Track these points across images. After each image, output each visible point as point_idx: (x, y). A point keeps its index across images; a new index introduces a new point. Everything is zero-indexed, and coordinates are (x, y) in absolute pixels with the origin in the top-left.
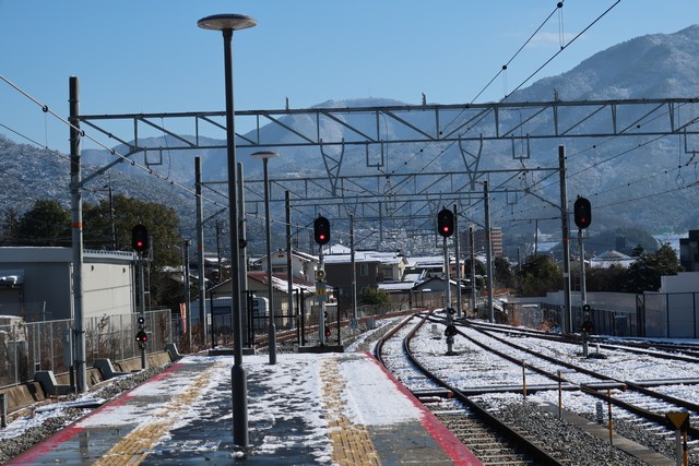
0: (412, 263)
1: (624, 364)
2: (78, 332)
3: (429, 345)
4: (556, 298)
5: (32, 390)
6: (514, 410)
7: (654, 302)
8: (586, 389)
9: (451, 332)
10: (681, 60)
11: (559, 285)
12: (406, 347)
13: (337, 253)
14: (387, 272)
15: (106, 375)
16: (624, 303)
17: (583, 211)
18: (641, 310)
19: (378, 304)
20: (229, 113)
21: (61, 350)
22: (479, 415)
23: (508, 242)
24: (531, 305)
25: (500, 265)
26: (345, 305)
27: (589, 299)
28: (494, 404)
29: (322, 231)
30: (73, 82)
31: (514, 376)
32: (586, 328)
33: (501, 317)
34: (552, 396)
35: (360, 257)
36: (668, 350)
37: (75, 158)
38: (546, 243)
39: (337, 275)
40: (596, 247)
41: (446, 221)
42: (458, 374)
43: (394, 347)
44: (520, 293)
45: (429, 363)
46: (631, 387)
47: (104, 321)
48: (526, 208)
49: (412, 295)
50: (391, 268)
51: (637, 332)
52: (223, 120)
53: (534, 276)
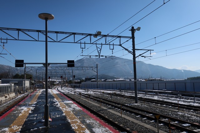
0: (58, 81)
1: (78, 90)
2: (25, 87)
3: (59, 89)
4: (72, 84)
5: (19, 93)
6: (67, 94)
7: (81, 85)
8: (74, 92)
9: (62, 87)
11: (72, 83)
12: (57, 89)
13: (50, 80)
14: (55, 82)
15: (27, 92)
16: (78, 85)
17: (74, 76)
18: (80, 85)
19: (54, 85)
21: (23, 89)
22: (64, 94)
23: (68, 79)
24: (70, 85)
25: (67, 81)
27: (75, 84)
29: (49, 78)
31: (67, 91)
32: (75, 87)
33: (66, 86)
34: (71, 93)
35: (52, 80)
36: (82, 89)
38: (71, 79)
40: (76, 79)
41: (62, 77)
42: (62, 91)
44: (69, 84)
46: (78, 92)
47: (27, 86)
48: (69, 76)
49: (58, 84)
50: (55, 81)
51: (79, 87)
53: (70, 82)
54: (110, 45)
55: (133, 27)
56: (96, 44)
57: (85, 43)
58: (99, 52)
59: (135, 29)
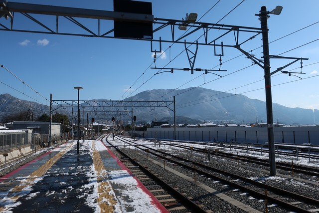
0: (108, 125)
1: (140, 142)
2: (50, 136)
3: (110, 139)
4: (131, 131)
5: (41, 146)
6: (123, 149)
7: (146, 132)
8: (134, 146)
9: (114, 137)
10: (152, 95)
11: (131, 129)
12: (106, 139)
13: (96, 124)
14: (104, 127)
15: (55, 144)
16: (141, 132)
17: (135, 118)
18: (144, 134)
19: (102, 132)
20: (78, 101)
21: (47, 139)
22: (117, 150)
23: (124, 123)
24: (127, 132)
25: (122, 126)
26: (96, 132)
27: (135, 132)
28: (120, 148)
29: (93, 120)
30: (51, 94)
31: (123, 143)
32: (135, 136)
33: (122, 134)
34: (129, 147)
35: (99, 124)
36: (147, 140)
37: (51, 107)
38: (130, 123)
39: (95, 127)
40: (138, 124)
41: (113, 119)
42: (114, 143)
43: (104, 139)
44: (125, 131)
45: (109, 141)
46: (141, 145)
47: (55, 134)
48: (126, 117)
49: (108, 131)
51: (143, 137)
52: (77, 102)
53: (127, 128)
54: (215, 45)
55: (264, 8)
56: (185, 43)
57: (160, 41)
58: (192, 60)
59: (269, 13)
